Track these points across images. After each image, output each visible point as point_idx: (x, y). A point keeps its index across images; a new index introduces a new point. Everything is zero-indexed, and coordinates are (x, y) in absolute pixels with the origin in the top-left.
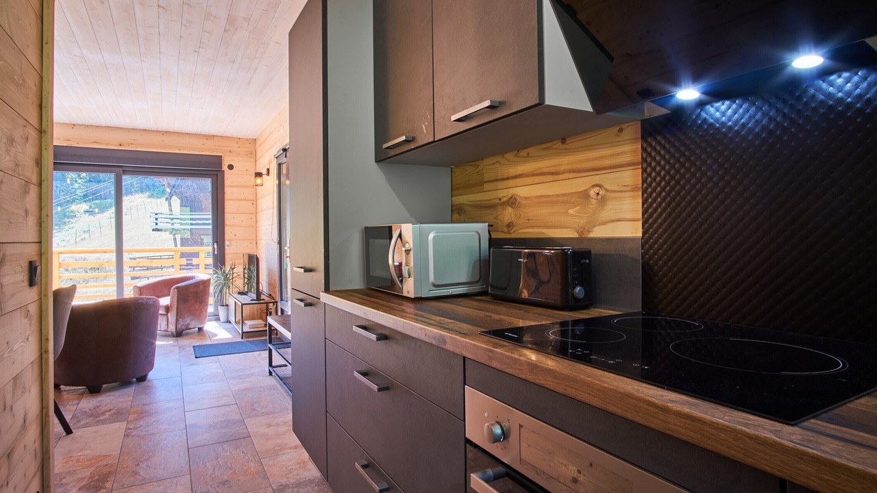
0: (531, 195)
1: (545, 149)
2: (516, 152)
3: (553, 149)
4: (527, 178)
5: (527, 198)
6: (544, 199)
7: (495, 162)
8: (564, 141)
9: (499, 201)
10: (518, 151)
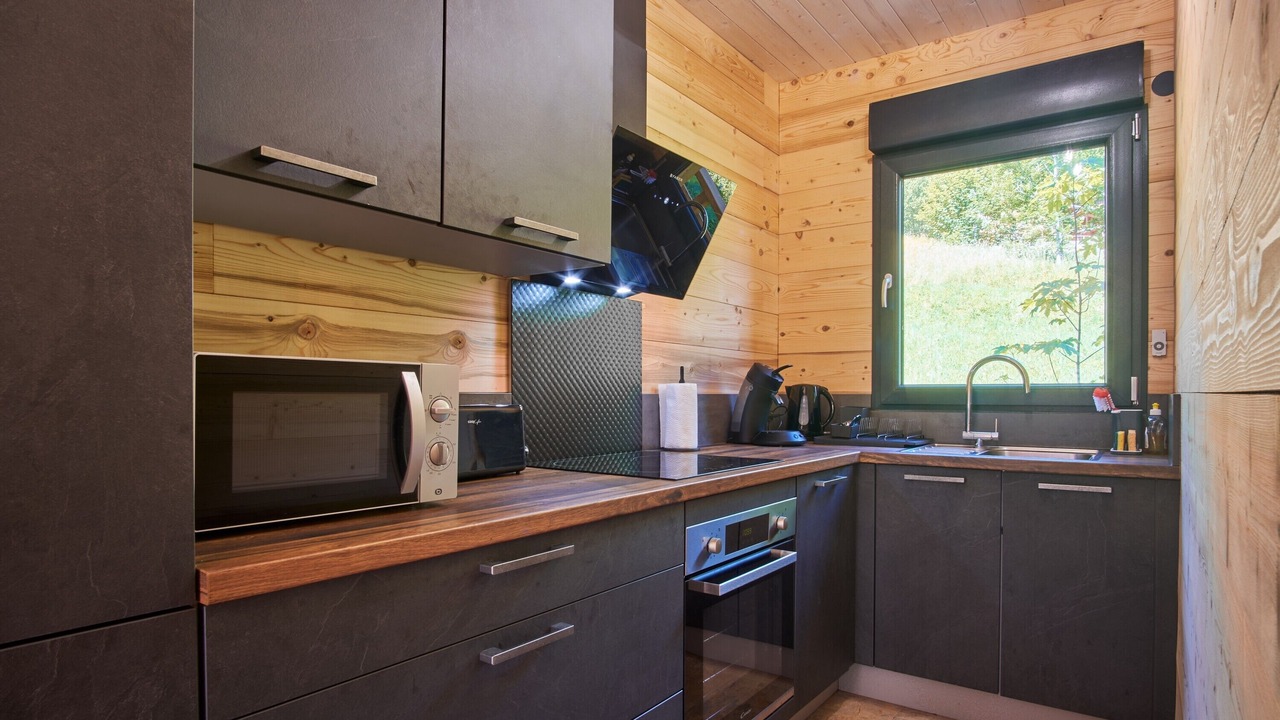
0: (351, 325)
1: (379, 261)
2: (317, 245)
3: (394, 266)
4: (344, 297)
5: (341, 328)
6: (378, 336)
7: (254, 242)
8: (412, 263)
9: (267, 322)
10: (322, 245)
